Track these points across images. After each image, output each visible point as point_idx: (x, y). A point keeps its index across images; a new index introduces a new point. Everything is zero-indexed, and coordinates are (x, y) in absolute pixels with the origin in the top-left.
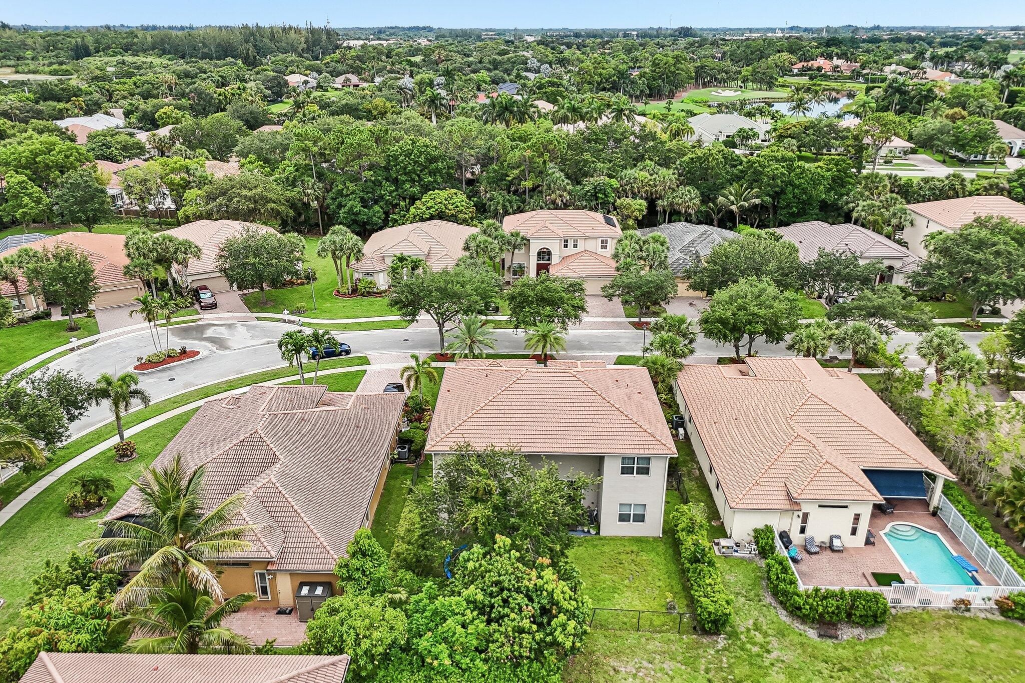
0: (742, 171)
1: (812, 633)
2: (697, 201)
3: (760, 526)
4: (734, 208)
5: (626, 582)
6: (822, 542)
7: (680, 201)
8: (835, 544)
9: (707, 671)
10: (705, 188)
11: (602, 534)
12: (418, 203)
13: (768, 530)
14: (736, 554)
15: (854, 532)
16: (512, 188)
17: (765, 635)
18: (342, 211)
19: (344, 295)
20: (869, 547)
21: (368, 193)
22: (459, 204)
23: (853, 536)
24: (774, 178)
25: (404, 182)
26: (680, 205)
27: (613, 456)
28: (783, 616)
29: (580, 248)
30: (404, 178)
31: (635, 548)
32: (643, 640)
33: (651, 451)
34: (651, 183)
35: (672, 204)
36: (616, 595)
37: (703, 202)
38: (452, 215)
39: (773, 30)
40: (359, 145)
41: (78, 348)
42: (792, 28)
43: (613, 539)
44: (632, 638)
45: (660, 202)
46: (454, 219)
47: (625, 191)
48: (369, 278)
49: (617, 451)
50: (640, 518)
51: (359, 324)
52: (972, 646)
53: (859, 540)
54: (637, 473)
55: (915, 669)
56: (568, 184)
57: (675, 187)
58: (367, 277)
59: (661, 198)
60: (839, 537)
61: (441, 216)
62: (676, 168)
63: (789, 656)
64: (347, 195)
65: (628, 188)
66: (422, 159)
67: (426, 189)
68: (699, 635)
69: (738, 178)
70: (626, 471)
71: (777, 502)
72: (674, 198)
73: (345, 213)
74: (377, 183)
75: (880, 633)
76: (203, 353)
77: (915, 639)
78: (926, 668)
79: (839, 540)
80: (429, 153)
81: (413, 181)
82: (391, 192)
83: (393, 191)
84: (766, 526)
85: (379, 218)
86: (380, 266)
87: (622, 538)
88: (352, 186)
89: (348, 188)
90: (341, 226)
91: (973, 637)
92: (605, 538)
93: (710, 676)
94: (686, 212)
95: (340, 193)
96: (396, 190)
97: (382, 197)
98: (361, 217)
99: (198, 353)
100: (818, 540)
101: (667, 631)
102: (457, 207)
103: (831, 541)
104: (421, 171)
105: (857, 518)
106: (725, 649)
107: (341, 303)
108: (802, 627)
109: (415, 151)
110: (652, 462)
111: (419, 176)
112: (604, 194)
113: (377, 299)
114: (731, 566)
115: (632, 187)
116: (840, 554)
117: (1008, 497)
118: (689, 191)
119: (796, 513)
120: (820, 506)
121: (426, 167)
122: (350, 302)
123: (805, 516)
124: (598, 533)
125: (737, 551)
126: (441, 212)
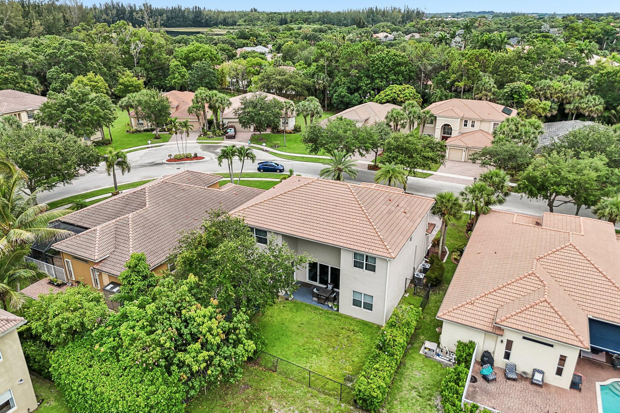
2: (601, 108)
3: (466, 340)
5: (330, 350)
6: (524, 373)
7: (585, 106)
8: (535, 378)
10: (610, 97)
11: (341, 311)
12: (382, 92)
13: (471, 345)
14: (438, 358)
15: (559, 372)
20: (574, 391)
21: (353, 84)
22: (408, 95)
23: (558, 377)
25: (376, 78)
26: (585, 109)
27: (348, 250)
29: (477, 127)
30: (376, 75)
31: (356, 329)
32: (309, 395)
33: (378, 253)
34: (563, 91)
35: (577, 108)
36: (314, 356)
37: (606, 109)
41: (151, 147)
43: (346, 317)
44: (301, 390)
45: (567, 106)
47: (539, 95)
49: (352, 247)
50: (369, 307)
53: (565, 381)
54: (366, 269)
56: (493, 87)
57: (584, 95)
59: (570, 103)
60: (542, 372)
62: (590, 82)
64: (340, 85)
65: (541, 93)
66: (390, 64)
67: (389, 83)
68: (356, 408)
70: (357, 265)
71: (482, 322)
72: (580, 103)
73: (336, 96)
74: (360, 78)
76: (207, 158)
79: (541, 375)
80: (396, 60)
81: (382, 78)
82: (367, 85)
83: (369, 84)
84: (470, 341)
85: (356, 101)
87: (353, 319)
88: (344, 79)
89: (341, 80)
90: (313, 97)
92: (341, 315)
94: (589, 114)
95: (337, 84)
97: (361, 87)
98: (345, 99)
99: (204, 158)
100: (520, 369)
101: (333, 395)
102: (406, 96)
103: (533, 374)
104: (389, 72)
105: (563, 359)
109: (387, 58)
110: (377, 261)
111: (386, 74)
112: (519, 96)
114: (426, 365)
115: (546, 92)
116: (539, 389)
118: (594, 99)
119: (500, 339)
120: (524, 338)
121: (393, 69)
123: (509, 344)
124: (338, 310)
125: (438, 355)
126: (395, 99)
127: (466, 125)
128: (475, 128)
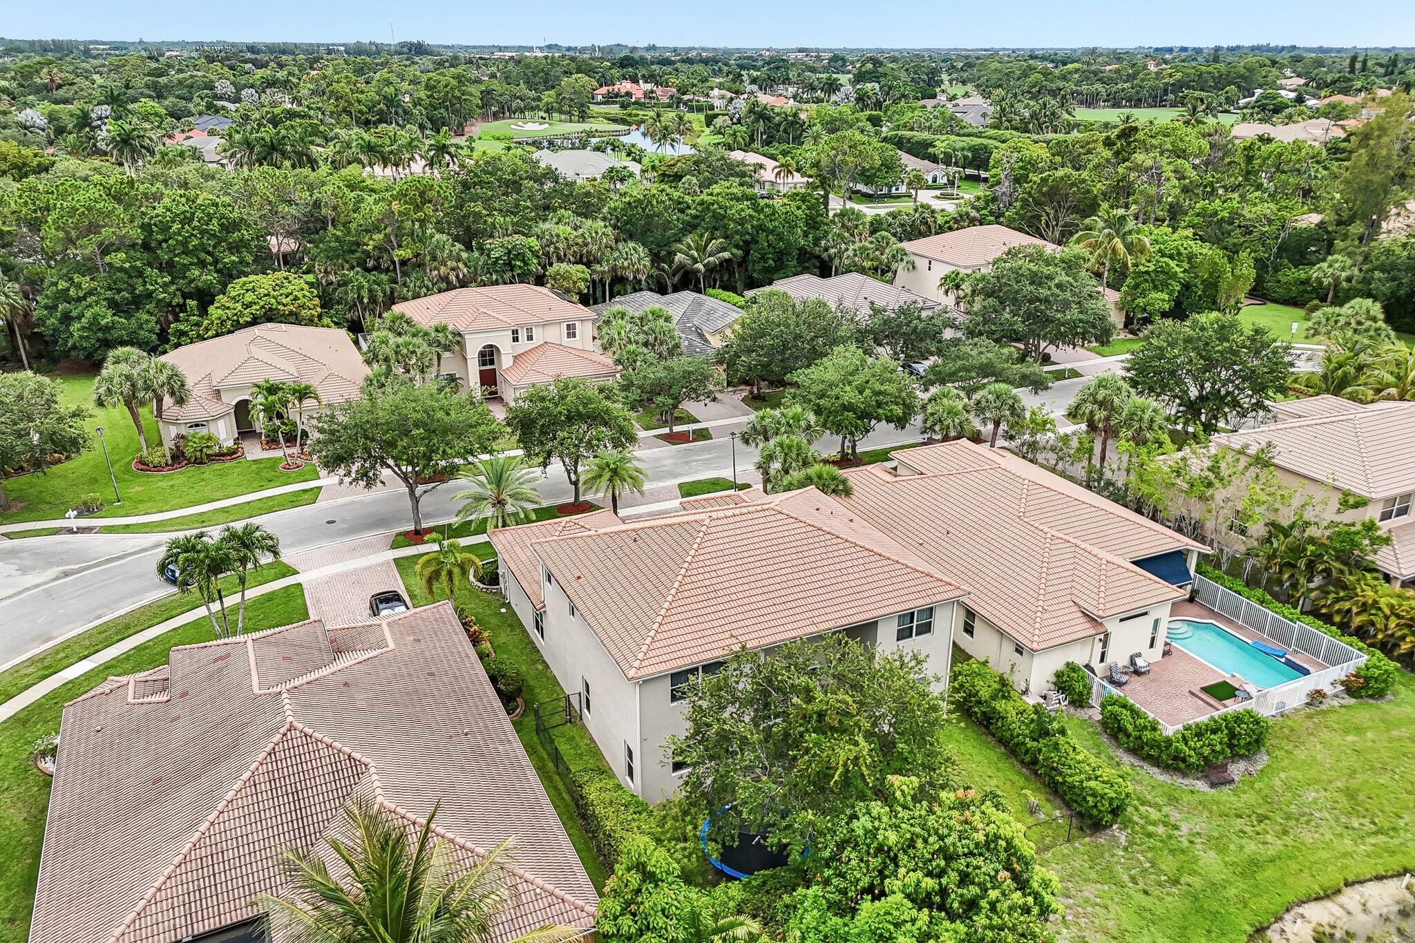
0: (696, 217)
1: (1201, 785)
2: (647, 262)
3: (1060, 666)
4: (700, 266)
6: (1126, 666)
7: (626, 264)
8: (1138, 665)
9: (1133, 880)
10: (653, 243)
12: (221, 298)
13: (1073, 668)
15: (1153, 643)
16: (372, 264)
17: (1158, 807)
18: (75, 326)
19: (158, 468)
20: (1166, 659)
21: (119, 291)
22: (300, 295)
23: (1152, 649)
24: (742, 222)
25: (186, 268)
26: (625, 269)
28: (1159, 776)
29: (539, 339)
30: (186, 260)
34: (580, 241)
35: (614, 269)
37: (654, 263)
38: (291, 313)
39: (531, 49)
40: (89, 209)
42: (550, 47)
45: (597, 267)
46: (294, 318)
48: (203, 431)
51: (224, 510)
52: (1354, 743)
53: (1158, 653)
54: (917, 635)
55: (1326, 790)
56: (461, 250)
57: (614, 244)
58: (198, 429)
59: (596, 261)
60: (1139, 655)
61: (270, 316)
62: (606, 218)
63: (1199, 823)
64: (79, 300)
66: (214, 226)
67: (228, 275)
68: (1091, 835)
69: (690, 227)
70: (903, 634)
71: (1078, 628)
72: (616, 260)
74: (135, 273)
75: (1263, 760)
77: (1301, 754)
78: (1334, 785)
79: (1141, 659)
80: (223, 217)
81: (203, 264)
82: (165, 285)
83: (169, 284)
84: (1068, 664)
86: (216, 409)
88: (86, 282)
89: (79, 286)
90: (128, 349)
91: (1346, 732)
93: (1141, 886)
94: (635, 277)
95: (63, 296)
96: (172, 282)
97: (149, 295)
100: (1121, 664)
102: (296, 298)
103: (1133, 663)
104: (215, 247)
105: (1157, 622)
106: (1132, 843)
107: (161, 482)
108: (1186, 781)
109: (199, 214)
110: (935, 613)
111: (212, 255)
113: (228, 465)
116: (1148, 676)
117: (1282, 558)
118: (635, 249)
119: (1098, 637)
120: (1122, 620)
121: (222, 240)
122: (181, 477)
123: (1106, 639)
126: (271, 309)
127: (516, 339)
128: (537, 341)
